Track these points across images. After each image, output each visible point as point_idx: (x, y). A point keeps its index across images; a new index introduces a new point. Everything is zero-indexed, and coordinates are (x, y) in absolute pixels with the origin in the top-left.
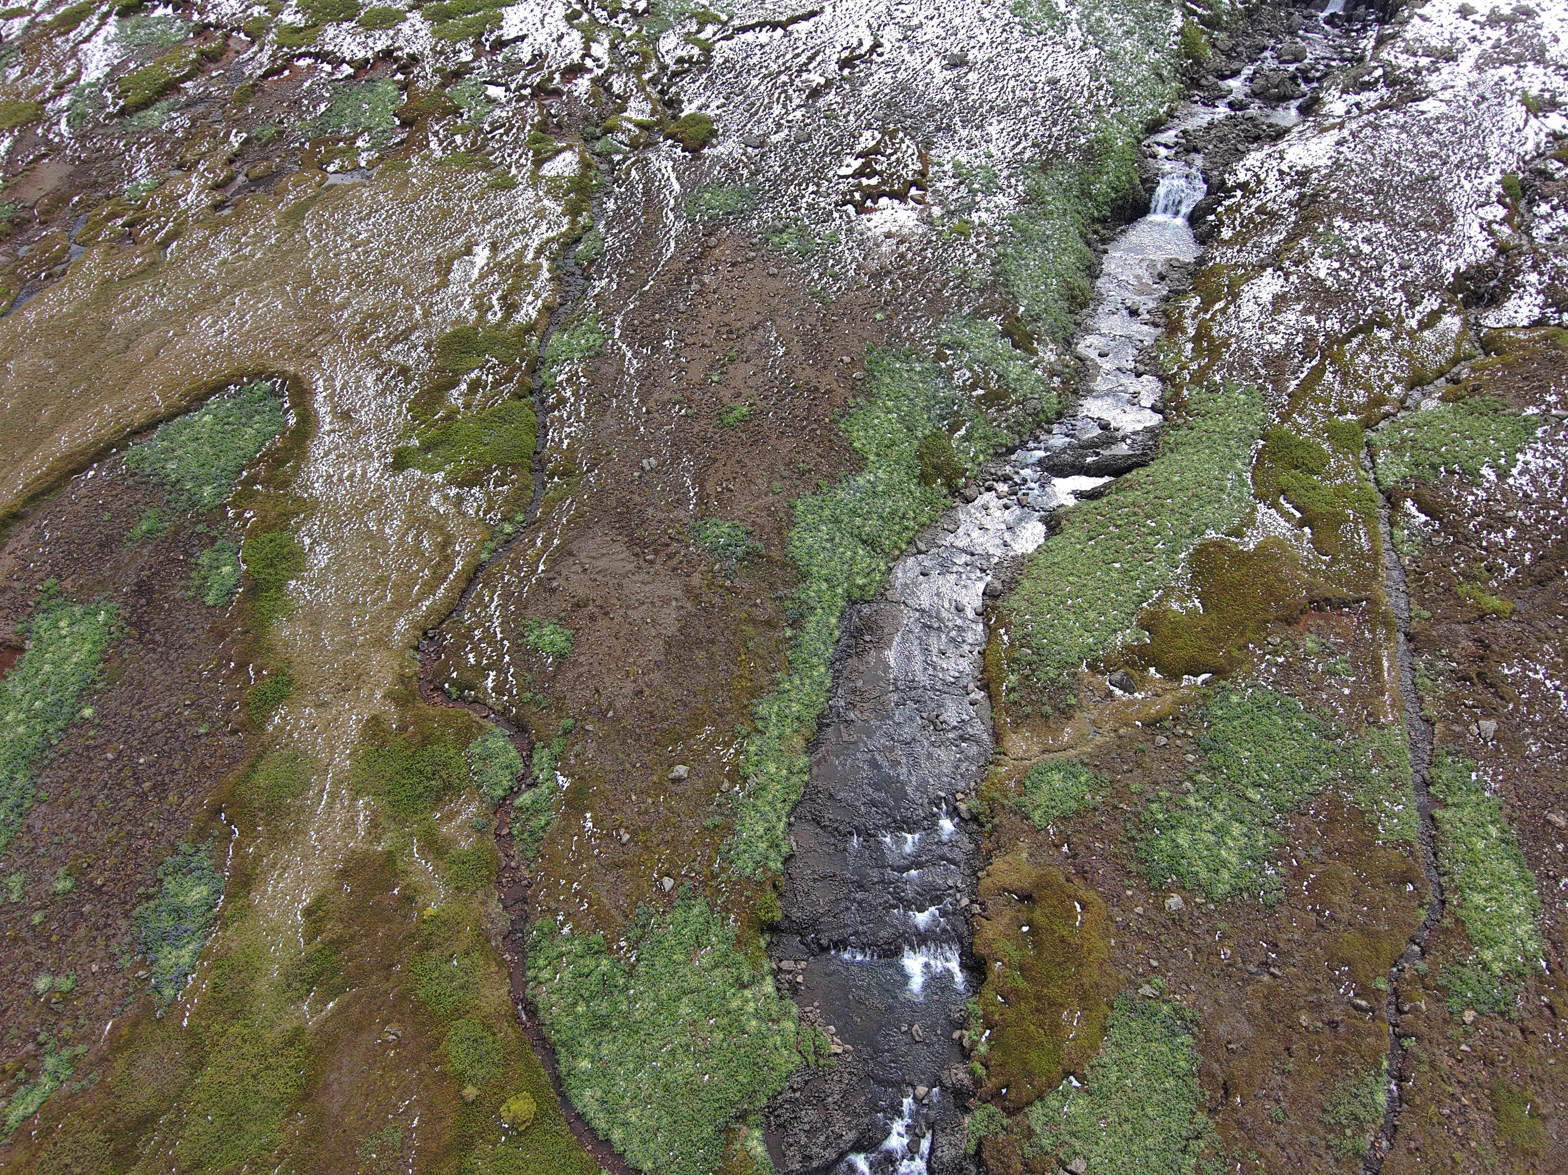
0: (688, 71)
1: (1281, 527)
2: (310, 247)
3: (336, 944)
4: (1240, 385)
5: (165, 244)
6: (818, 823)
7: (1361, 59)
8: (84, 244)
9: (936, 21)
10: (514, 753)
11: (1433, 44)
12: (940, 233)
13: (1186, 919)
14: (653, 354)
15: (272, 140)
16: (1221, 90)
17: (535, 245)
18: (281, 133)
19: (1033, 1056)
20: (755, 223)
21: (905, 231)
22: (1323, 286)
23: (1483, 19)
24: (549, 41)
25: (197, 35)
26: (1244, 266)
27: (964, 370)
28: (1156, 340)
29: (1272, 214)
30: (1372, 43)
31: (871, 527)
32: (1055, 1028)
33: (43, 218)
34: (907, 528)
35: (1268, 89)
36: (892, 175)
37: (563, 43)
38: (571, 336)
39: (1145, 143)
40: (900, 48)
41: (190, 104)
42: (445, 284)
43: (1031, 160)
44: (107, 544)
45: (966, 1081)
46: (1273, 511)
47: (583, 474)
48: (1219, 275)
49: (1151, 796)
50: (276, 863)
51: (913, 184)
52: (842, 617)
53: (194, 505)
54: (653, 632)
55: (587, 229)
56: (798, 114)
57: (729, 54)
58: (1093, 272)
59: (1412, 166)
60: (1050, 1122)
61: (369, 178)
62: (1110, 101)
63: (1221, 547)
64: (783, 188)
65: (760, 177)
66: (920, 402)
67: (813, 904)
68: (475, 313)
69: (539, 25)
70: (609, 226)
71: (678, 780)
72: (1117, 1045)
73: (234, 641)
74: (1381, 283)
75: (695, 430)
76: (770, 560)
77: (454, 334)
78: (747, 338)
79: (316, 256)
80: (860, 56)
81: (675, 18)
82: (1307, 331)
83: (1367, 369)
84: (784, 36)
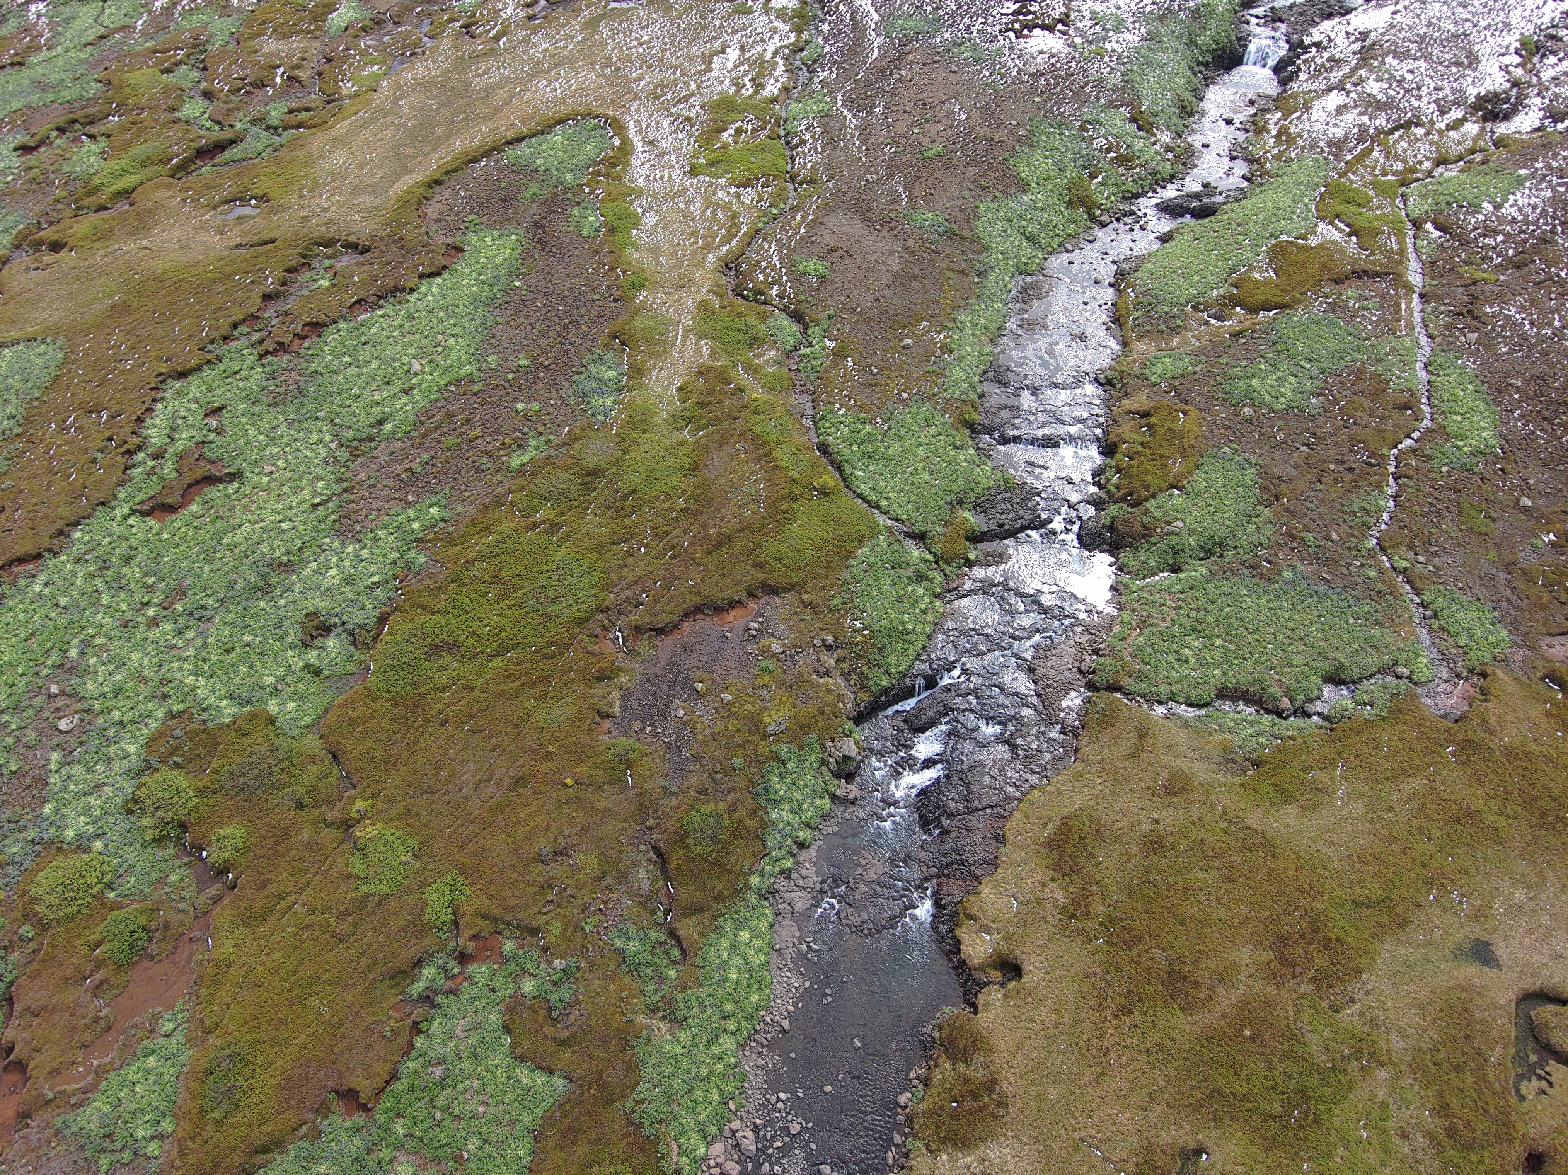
1: (1335, 236)
2: (607, 44)
3: (698, 406)
4: (1310, 157)
5: (497, 38)
8: (433, 36)
10: (795, 329)
12: (1082, 53)
13: (1255, 419)
17: (773, 48)
19: (1151, 477)
20: (938, 40)
21: (1055, 50)
22: (1375, 99)
27: (1102, 140)
28: (1247, 138)
29: (1339, 61)
31: (1032, 229)
32: (1165, 467)
33: (396, 20)
34: (1058, 235)
36: (1043, 14)
38: (806, 105)
39: (1241, 12)
42: (710, 70)
43: (1151, 13)
44: (507, 200)
45: (1106, 496)
46: (1329, 227)
47: (824, 182)
49: (1234, 365)
50: (655, 365)
51: (1060, 21)
53: (561, 183)
54: (884, 268)
55: (807, 42)
59: (1450, 26)
60: (1160, 507)
63: (1292, 244)
64: (958, 19)
65: (940, 12)
66: (1069, 155)
68: (733, 88)
70: (826, 39)
72: (1206, 472)
73: (605, 256)
74: (1419, 98)
75: (903, 160)
76: (962, 238)
77: (720, 100)
78: (937, 109)
79: (613, 49)
82: (1361, 126)
83: (1405, 151)
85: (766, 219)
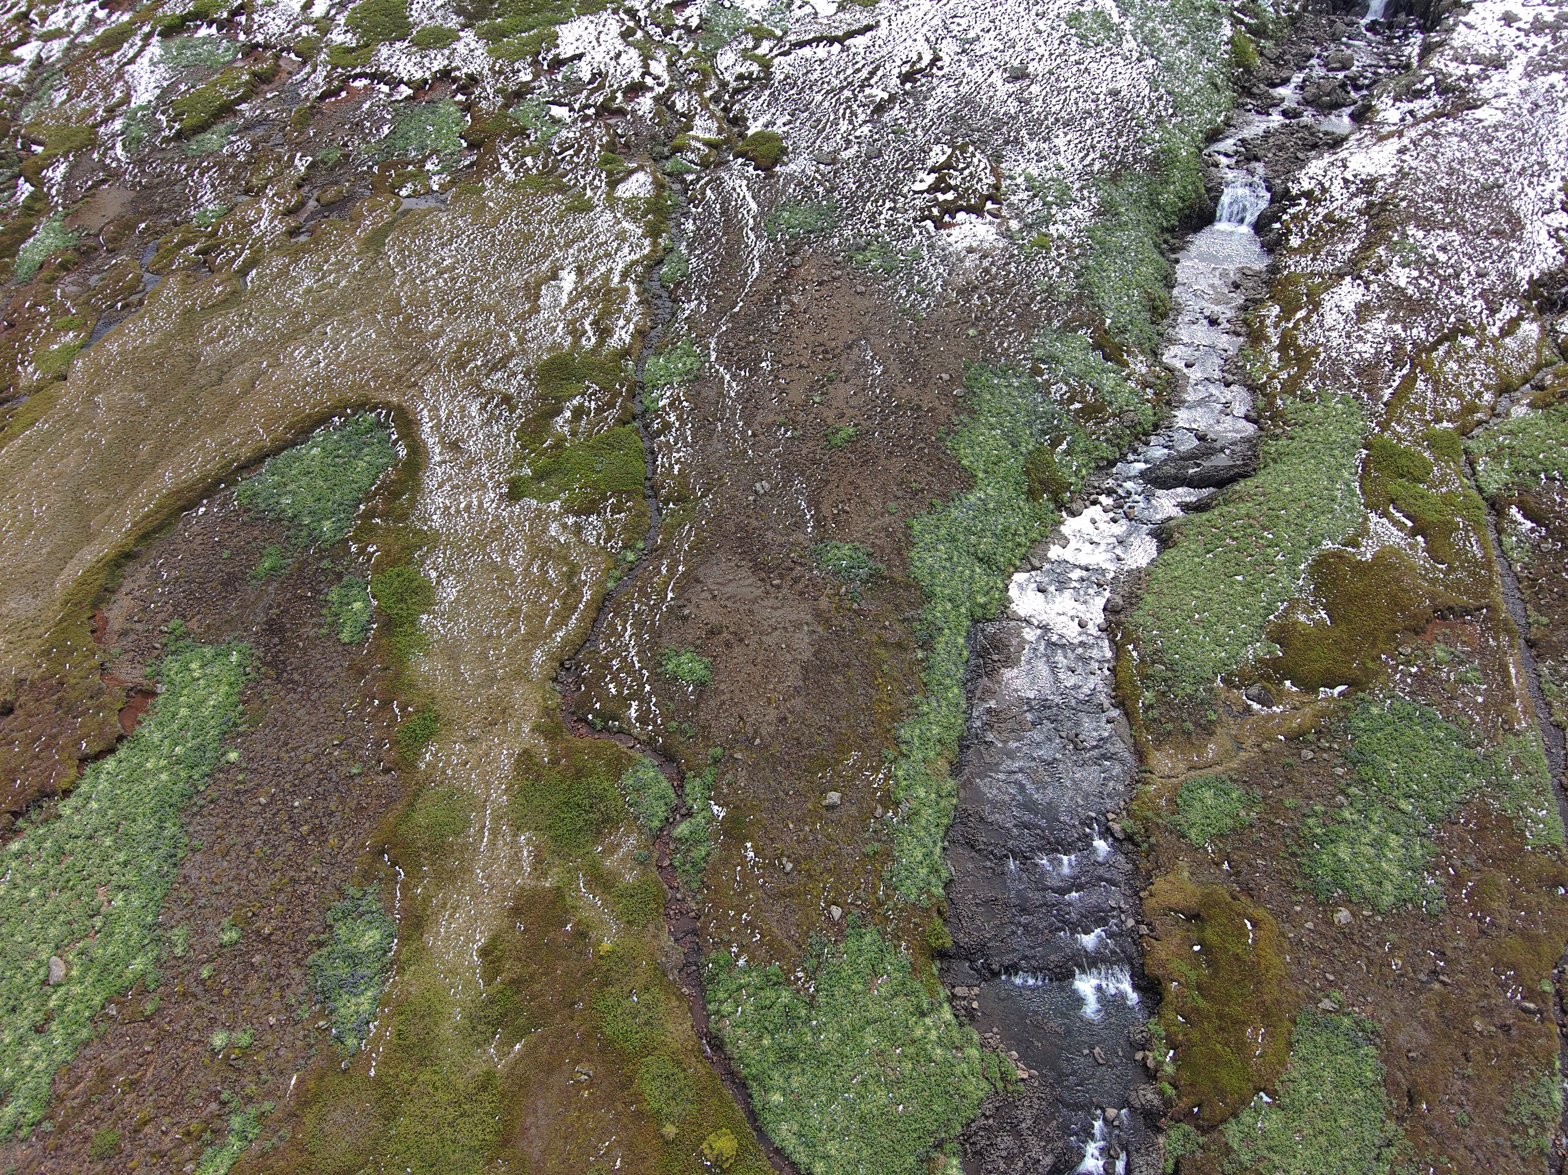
0: (749, 88)
1: (1395, 537)
2: (394, 275)
3: (516, 983)
4: (1335, 394)
5: (243, 272)
6: (973, 847)
7: (1407, 66)
8: (157, 273)
9: (992, 34)
10: (665, 784)
11: (1481, 51)
12: (1021, 247)
13: (1356, 931)
14: (751, 376)
15: (338, 164)
16: (1273, 98)
17: (620, 267)
18: (347, 156)
19: (1223, 1075)
20: (836, 241)
21: (986, 245)
22: (1405, 295)
23: (1527, 26)
24: (607, 59)
25: (246, 55)
26: (1320, 274)
27: (1061, 385)
28: (1241, 350)
29: (1341, 223)
30: (1417, 50)
31: (986, 544)
32: (1241, 1047)
33: (111, 246)
34: (1019, 545)
35: (1320, 97)
36: (967, 189)
37: (622, 60)
38: (668, 361)
39: (1205, 151)
40: (959, 61)
41: (248, 127)
42: (535, 309)
43: (1101, 171)
44: (230, 582)
45: (1156, 1102)
46: (1384, 520)
47: (697, 499)
48: (1296, 284)
49: (1307, 811)
50: (445, 904)
51: (989, 198)
52: (968, 638)
53: (315, 540)
54: (789, 658)
55: (668, 250)
56: (866, 129)
57: (788, 69)
58: (1169, 282)
59: (1477, 174)
60: (1247, 1138)
61: (443, 202)
62: (1170, 111)
63: (1341, 557)
64: (860, 205)
65: (836, 194)
66: (1022, 418)
67: (978, 929)
68: (570, 339)
69: (595, 43)
70: (691, 248)
71: (832, 807)
72: (1305, 1059)
73: (374, 678)
74: (1460, 291)
75: (804, 452)
76: (893, 582)
77: (552, 361)
78: (843, 358)
79: (403, 284)
80: (921, 71)
81: (730, 34)
82: (1394, 339)
83: (1456, 377)
84: (842, 51)
85: (617, 573)
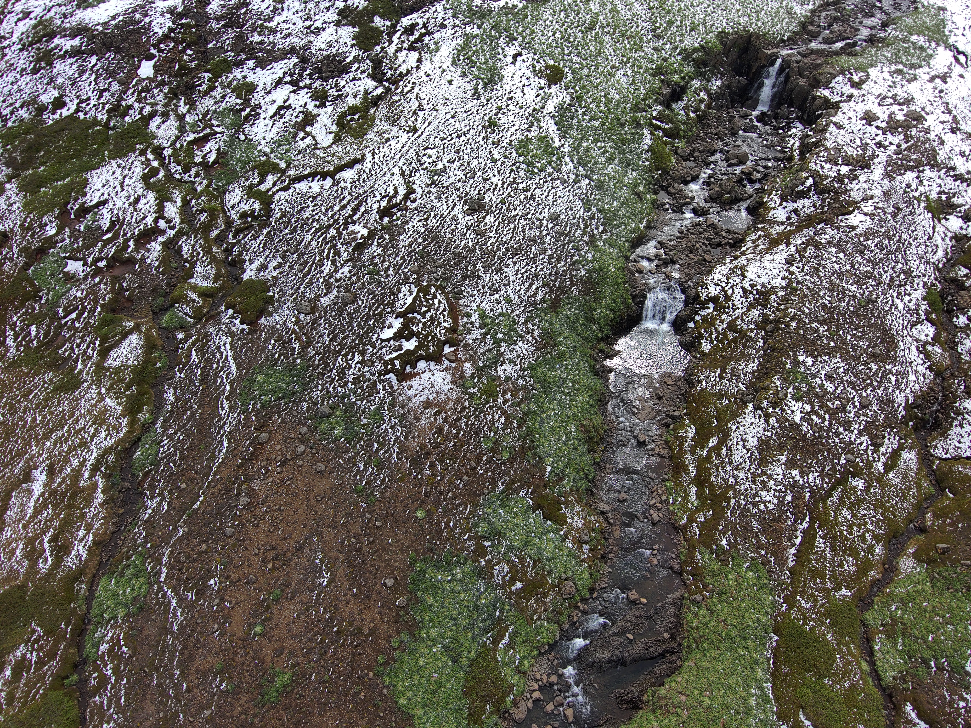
0: (250, 227)
4: (745, 556)
7: (791, 160)
9: (456, 165)
11: (849, 153)
12: (471, 397)
14: (197, 600)
16: (686, 196)
20: (305, 406)
21: (442, 397)
22: (800, 432)
23: (884, 125)
24: (126, 205)
26: (727, 396)
27: (503, 564)
30: (798, 143)
35: (724, 194)
36: (427, 336)
37: (139, 206)
38: (118, 583)
39: (631, 259)
40: (429, 192)
43: (543, 300)
48: (707, 404)
51: (446, 341)
55: (146, 428)
56: (346, 269)
57: (285, 207)
58: (603, 400)
59: (854, 288)
62: (601, 228)
64: (331, 360)
65: (310, 349)
66: (463, 619)
68: (25, 564)
69: (119, 188)
70: (166, 425)
74: (847, 425)
80: (397, 205)
81: (242, 168)
82: (794, 487)
83: (850, 527)
84: (333, 185)
